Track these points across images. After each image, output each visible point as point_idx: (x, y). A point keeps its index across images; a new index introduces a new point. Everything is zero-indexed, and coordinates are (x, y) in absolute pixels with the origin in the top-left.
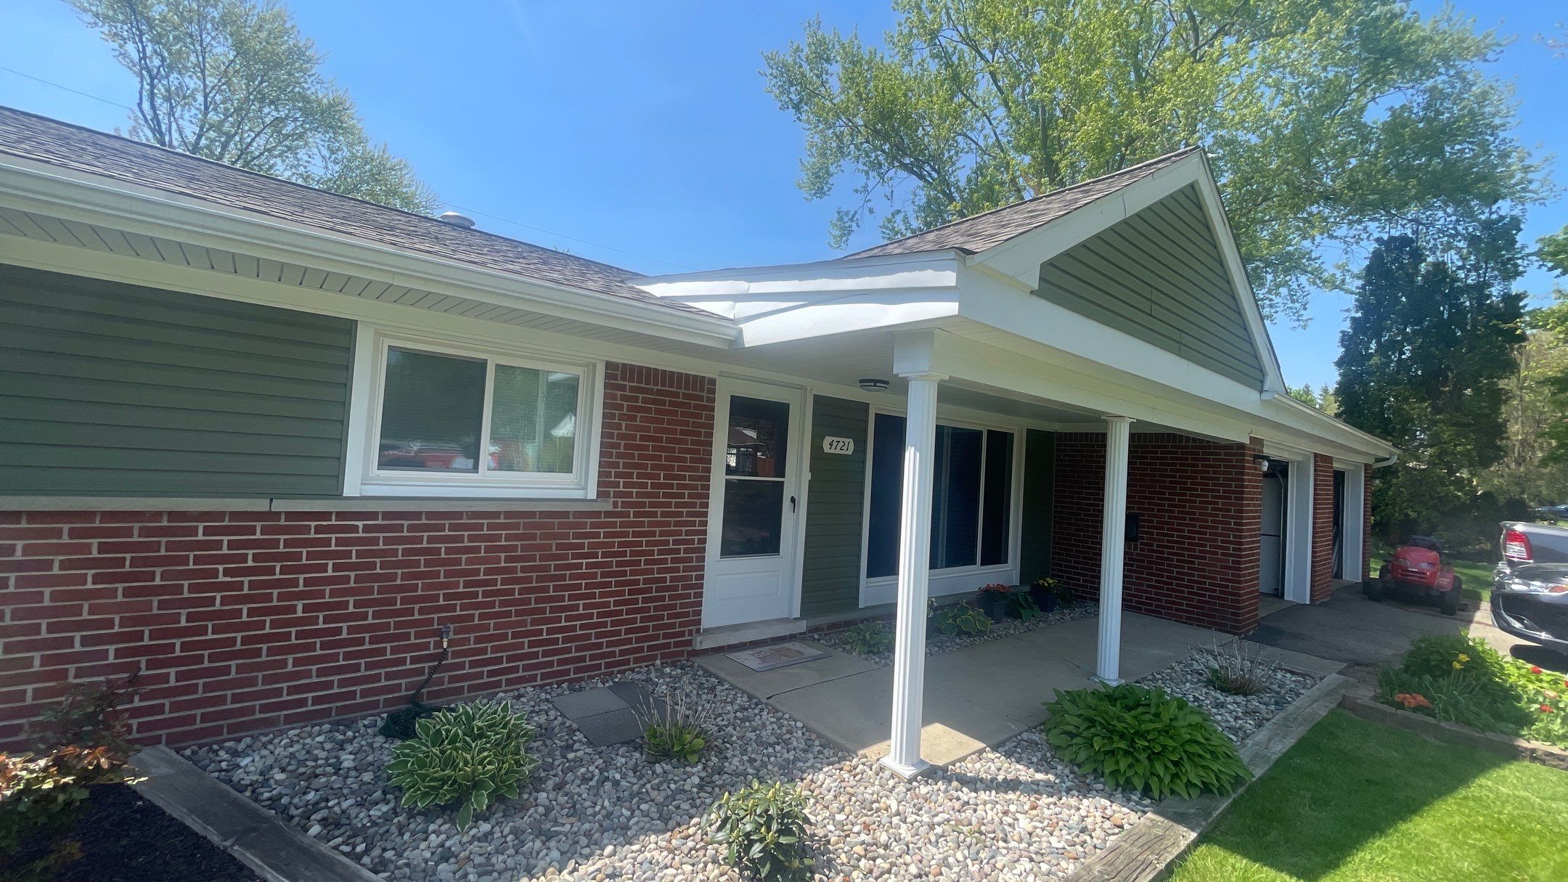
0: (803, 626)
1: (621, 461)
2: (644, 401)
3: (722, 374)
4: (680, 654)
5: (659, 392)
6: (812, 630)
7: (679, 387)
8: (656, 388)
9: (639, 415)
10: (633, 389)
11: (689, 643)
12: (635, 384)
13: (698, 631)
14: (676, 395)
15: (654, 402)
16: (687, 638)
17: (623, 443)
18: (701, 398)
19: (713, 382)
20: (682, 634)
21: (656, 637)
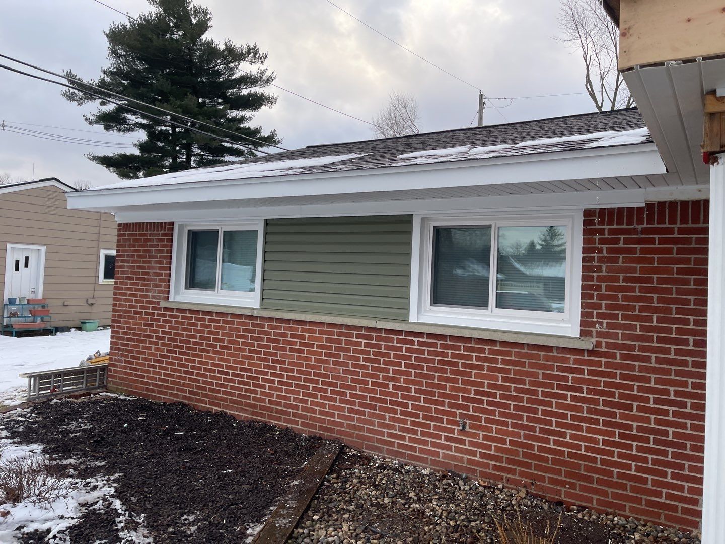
1: (603, 303)
2: (626, 241)
5: (644, 231)
7: (672, 221)
8: (640, 227)
9: (621, 256)
10: (612, 232)
12: (615, 226)
14: (671, 231)
15: (640, 241)
17: (604, 284)
21: (658, 494)
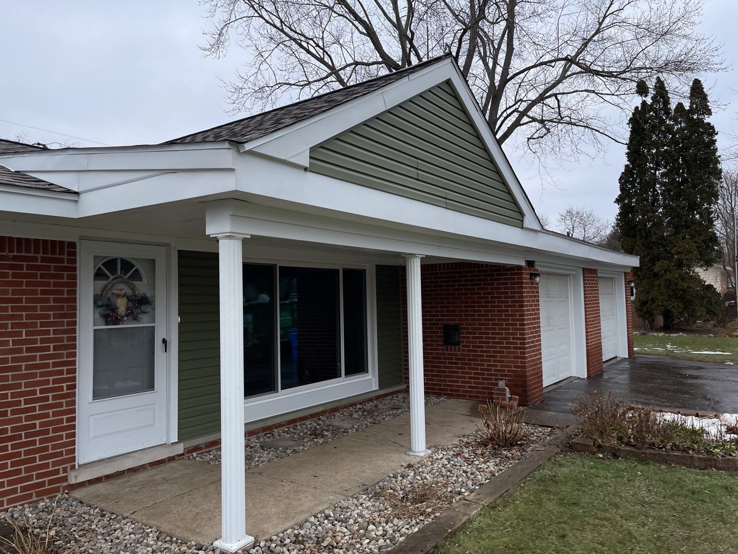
0: (180, 449)
3: (81, 238)
4: (57, 490)
6: (190, 451)
7: (36, 251)
11: (65, 479)
13: (73, 467)
14: (35, 259)
15: (11, 267)
16: (61, 475)
18: (62, 261)
19: (72, 245)
20: (57, 472)
21: (30, 478)
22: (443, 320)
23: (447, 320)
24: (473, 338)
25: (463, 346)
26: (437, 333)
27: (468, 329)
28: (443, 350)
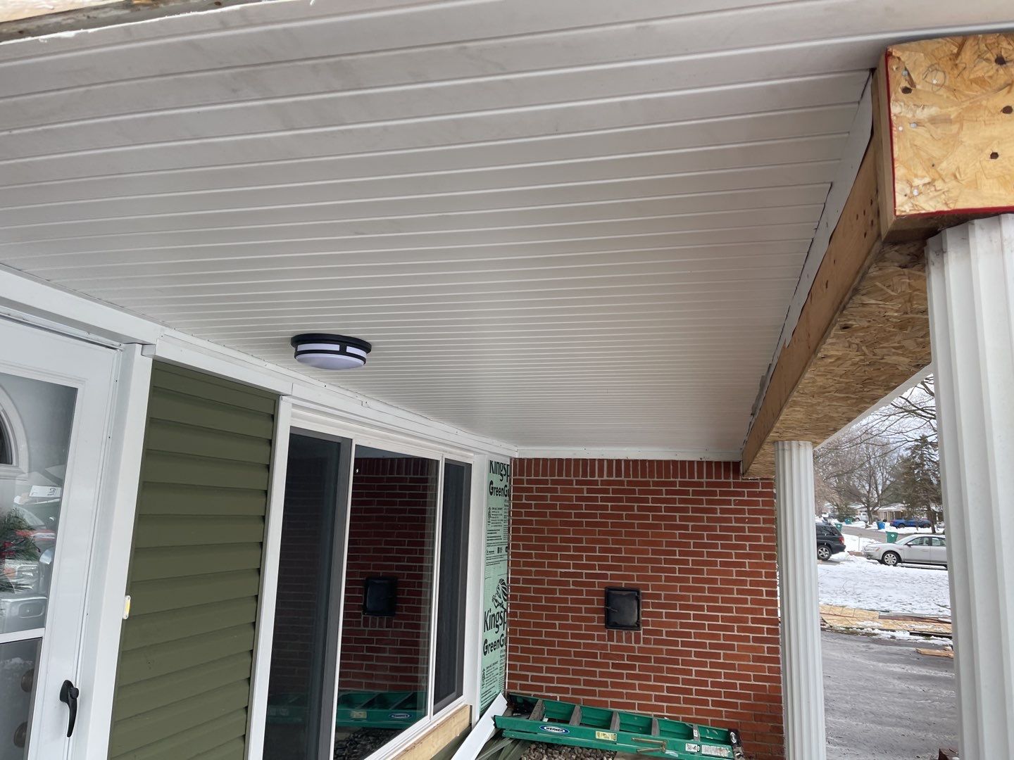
22: (605, 577)
23: (613, 577)
24: (668, 615)
25: (646, 632)
26: (591, 602)
27: (658, 597)
28: (601, 638)
